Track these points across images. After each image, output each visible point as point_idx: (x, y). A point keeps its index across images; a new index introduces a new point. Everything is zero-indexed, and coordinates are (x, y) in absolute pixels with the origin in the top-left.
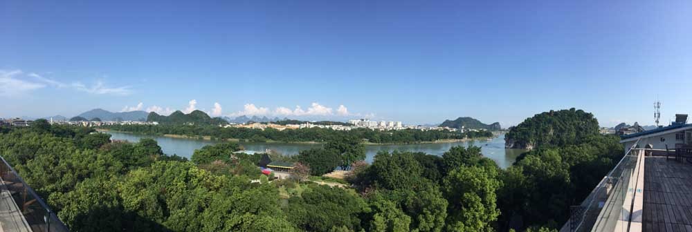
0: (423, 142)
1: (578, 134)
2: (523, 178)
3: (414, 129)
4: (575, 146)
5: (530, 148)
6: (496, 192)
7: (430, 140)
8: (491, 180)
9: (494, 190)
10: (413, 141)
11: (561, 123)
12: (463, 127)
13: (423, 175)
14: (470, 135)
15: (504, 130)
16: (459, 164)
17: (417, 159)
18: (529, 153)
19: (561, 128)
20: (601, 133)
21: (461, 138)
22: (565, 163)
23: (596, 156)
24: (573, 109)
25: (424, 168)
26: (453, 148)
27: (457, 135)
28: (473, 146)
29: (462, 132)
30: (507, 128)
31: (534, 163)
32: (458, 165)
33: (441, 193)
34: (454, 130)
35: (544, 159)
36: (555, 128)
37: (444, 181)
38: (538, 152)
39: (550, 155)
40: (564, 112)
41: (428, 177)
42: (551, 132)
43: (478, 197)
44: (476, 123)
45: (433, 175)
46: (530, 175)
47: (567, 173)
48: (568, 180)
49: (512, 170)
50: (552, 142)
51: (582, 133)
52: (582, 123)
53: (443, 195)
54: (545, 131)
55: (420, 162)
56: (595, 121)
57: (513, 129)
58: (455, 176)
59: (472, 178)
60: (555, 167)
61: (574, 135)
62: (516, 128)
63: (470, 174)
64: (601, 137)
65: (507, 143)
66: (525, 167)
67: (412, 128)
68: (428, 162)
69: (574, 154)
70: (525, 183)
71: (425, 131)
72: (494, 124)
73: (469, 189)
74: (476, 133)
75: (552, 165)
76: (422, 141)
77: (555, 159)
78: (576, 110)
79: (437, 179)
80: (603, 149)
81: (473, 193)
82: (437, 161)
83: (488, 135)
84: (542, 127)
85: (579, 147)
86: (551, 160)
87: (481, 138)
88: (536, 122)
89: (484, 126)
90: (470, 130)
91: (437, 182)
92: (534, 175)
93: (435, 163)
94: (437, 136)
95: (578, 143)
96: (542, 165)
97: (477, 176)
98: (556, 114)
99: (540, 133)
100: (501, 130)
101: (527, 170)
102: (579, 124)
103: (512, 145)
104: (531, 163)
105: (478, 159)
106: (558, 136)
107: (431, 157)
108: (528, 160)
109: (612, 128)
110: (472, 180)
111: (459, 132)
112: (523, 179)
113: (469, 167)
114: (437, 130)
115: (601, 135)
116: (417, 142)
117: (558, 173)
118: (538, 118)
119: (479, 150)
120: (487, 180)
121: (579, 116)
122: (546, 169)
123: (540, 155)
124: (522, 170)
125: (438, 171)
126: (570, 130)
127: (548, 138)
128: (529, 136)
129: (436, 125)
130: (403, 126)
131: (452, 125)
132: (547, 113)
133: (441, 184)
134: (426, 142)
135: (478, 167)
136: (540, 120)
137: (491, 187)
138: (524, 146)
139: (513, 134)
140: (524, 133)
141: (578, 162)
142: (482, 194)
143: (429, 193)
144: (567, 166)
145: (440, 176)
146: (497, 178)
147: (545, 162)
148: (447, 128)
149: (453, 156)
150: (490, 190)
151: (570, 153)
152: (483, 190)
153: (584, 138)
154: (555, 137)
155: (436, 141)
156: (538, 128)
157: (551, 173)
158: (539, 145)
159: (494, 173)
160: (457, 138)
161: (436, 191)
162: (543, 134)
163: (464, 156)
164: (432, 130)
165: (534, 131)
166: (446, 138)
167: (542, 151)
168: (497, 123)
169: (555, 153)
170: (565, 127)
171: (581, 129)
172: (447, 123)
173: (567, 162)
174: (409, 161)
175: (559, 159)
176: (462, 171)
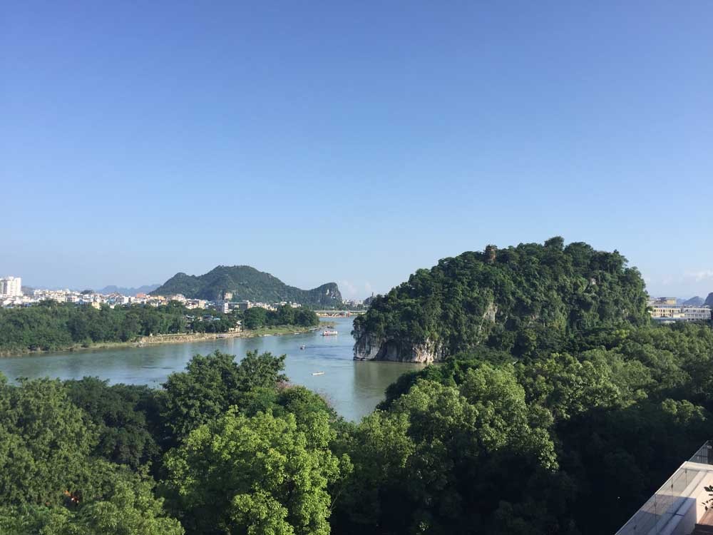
0: (98, 345)
1: (573, 318)
2: (408, 447)
3: (69, 304)
4: (568, 356)
5: (426, 358)
6: (330, 488)
7: (124, 339)
8: (318, 452)
9: (324, 484)
10: (63, 341)
11: (519, 284)
12: (229, 296)
13: (97, 451)
14: (250, 320)
15: (349, 306)
16: (217, 408)
17: (78, 402)
18: (424, 374)
19: (519, 300)
20: (656, 314)
21: (223, 330)
22: (538, 407)
23: (642, 394)
24: (556, 242)
25: (102, 427)
26: (198, 362)
27: (211, 319)
28: (260, 353)
29: (226, 310)
30: (359, 300)
31: (442, 405)
32: (213, 412)
33: (160, 503)
34: (202, 304)
35: (471, 393)
36: (501, 300)
37: (170, 462)
38: (452, 369)
39: (490, 383)
40: (526, 251)
41: (115, 457)
42: (491, 312)
43: (277, 506)
44: (268, 285)
45: (132, 447)
46: (429, 441)
47: (545, 441)
48: (551, 461)
49: (376, 424)
50: (493, 342)
51: (589, 318)
52: (586, 286)
53: (165, 507)
54: (473, 308)
55: (87, 409)
56: (631, 279)
57: (378, 303)
58: (206, 445)
59: (261, 449)
60: (509, 419)
61: (561, 320)
62: (387, 298)
63: (255, 439)
64: (656, 331)
65: (361, 344)
66: (416, 416)
67: (61, 299)
68: (116, 407)
69: (566, 382)
70: (416, 463)
71: (105, 308)
72: (324, 288)
73: (250, 482)
74: (270, 314)
75: (497, 412)
76: (96, 339)
77: (505, 395)
78: (566, 243)
79: (143, 461)
80: (668, 371)
81: (263, 494)
82: (146, 403)
83: (305, 319)
84: (461, 297)
85: (582, 360)
86: (492, 397)
87: (282, 331)
88: (444, 282)
89: (293, 293)
90: (250, 305)
91: (146, 469)
92: (444, 440)
93: (138, 408)
94: (145, 324)
95: (576, 348)
96: (468, 412)
97: (275, 443)
98: (504, 256)
99: (456, 316)
100: (341, 307)
101: (422, 426)
102: (576, 286)
103: (375, 352)
104: (434, 404)
105: (274, 393)
106: (511, 325)
107: (125, 393)
108: (422, 397)
109: (694, 301)
110: (260, 455)
111: (216, 311)
112: (409, 452)
113: (248, 415)
114: (146, 307)
115: (658, 323)
116: (78, 346)
117: (516, 436)
118: (450, 269)
119: (277, 364)
120: (304, 453)
121: (576, 264)
122: (479, 425)
123: (458, 381)
124: (406, 424)
125: (147, 435)
126: (548, 305)
127: (480, 329)
128: (422, 323)
129: (142, 289)
130: (27, 291)
131: (196, 290)
132: (477, 255)
133: (159, 472)
134: (110, 345)
135: (275, 415)
136: (454, 276)
137: (317, 474)
138: (408, 354)
139: (378, 320)
140: (408, 316)
141: (581, 409)
142: (290, 495)
143: (121, 507)
144: (543, 417)
145: (155, 450)
146: (335, 448)
147: (474, 401)
148: (181, 298)
149: (197, 386)
150: (314, 484)
151: (551, 378)
152: (290, 485)
153: (595, 332)
154: (502, 326)
155: (143, 341)
156: (448, 298)
157: (496, 436)
158: (453, 349)
159: (326, 432)
160: (209, 329)
161: (145, 498)
162: (464, 318)
163: (231, 384)
164: (126, 307)
165: (439, 310)
166: (175, 328)
167: (464, 368)
168: (332, 286)
169: (505, 376)
170: (533, 299)
171: (586, 306)
172: (179, 283)
173: (547, 404)
174: (48, 408)
175: (518, 395)
176: (229, 429)
